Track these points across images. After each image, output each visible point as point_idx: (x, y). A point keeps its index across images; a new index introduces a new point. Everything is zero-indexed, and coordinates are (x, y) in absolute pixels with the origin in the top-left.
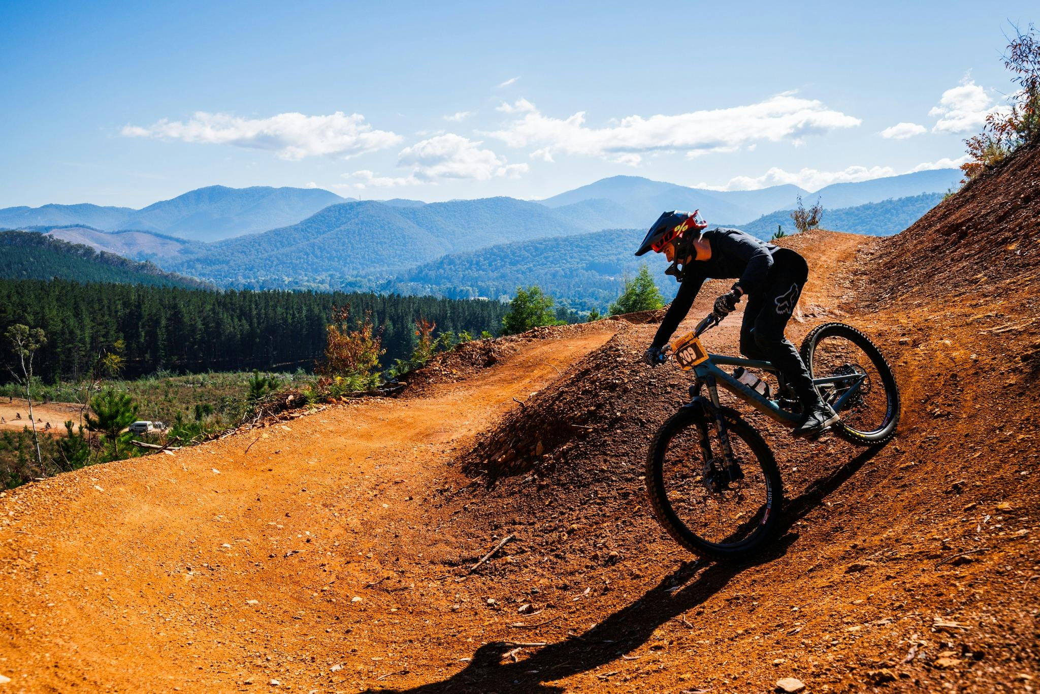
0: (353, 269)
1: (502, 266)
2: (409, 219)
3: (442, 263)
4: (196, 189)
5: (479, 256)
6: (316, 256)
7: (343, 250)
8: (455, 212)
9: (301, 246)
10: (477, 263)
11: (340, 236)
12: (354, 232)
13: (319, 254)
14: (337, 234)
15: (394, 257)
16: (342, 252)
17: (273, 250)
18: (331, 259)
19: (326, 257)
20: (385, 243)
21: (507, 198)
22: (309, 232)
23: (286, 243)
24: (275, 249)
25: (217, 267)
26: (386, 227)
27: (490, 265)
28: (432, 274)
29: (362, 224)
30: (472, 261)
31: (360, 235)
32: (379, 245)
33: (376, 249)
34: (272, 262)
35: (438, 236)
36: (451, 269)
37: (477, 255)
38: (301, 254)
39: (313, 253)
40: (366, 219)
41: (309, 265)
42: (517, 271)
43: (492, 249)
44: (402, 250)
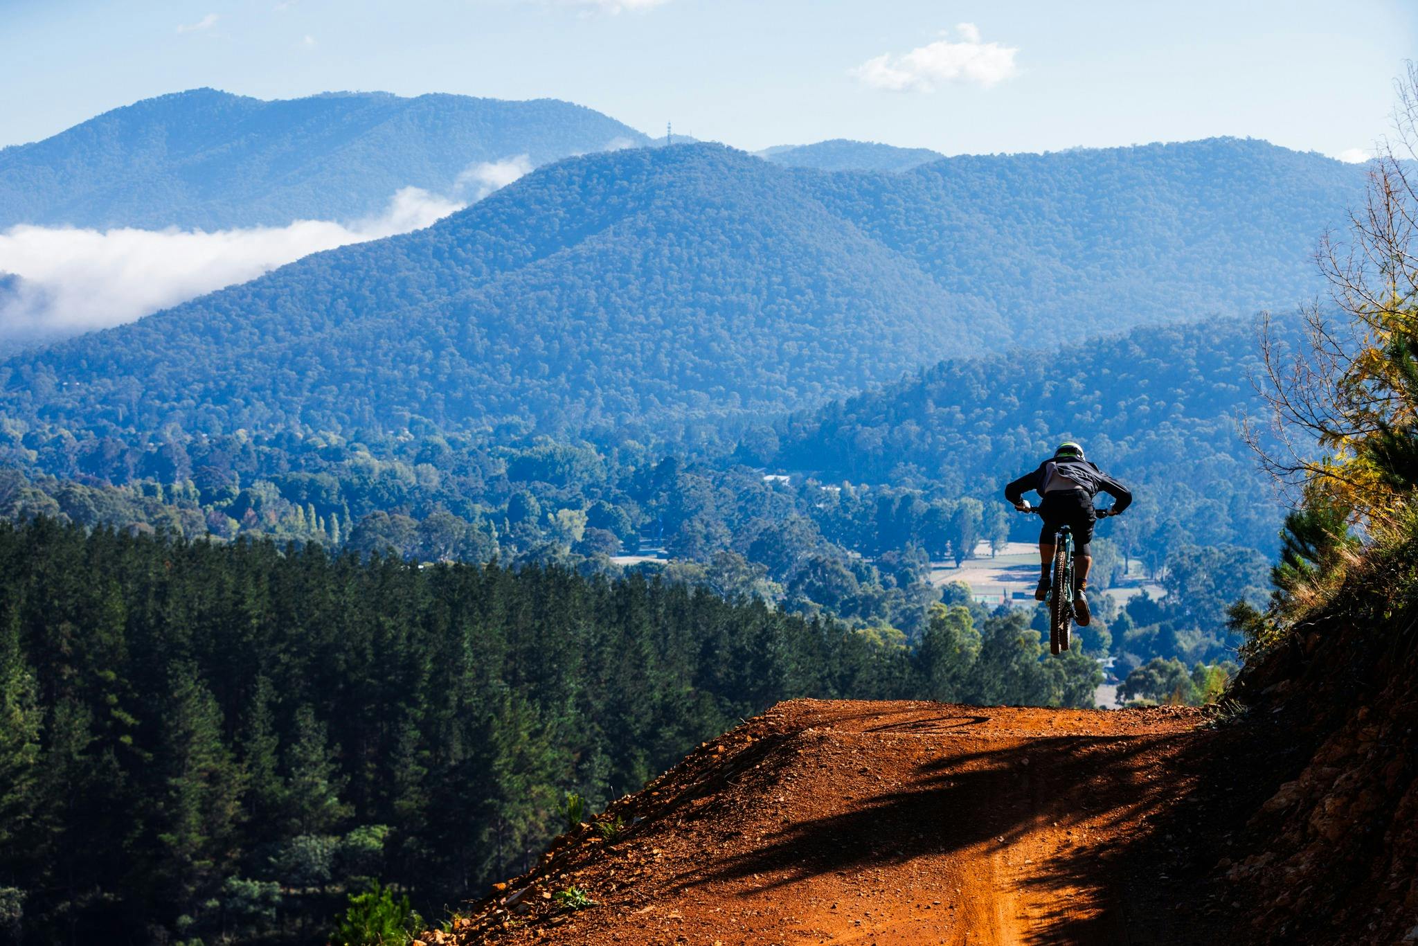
0: (604, 411)
1: (1155, 419)
2: (856, 218)
3: (918, 394)
4: (129, 103)
5: (1070, 371)
6: (469, 354)
7: (575, 332)
8: (1039, 193)
9: (417, 314)
10: (1059, 399)
11: (569, 279)
12: (626, 267)
13: (481, 345)
14: (558, 272)
15: (770, 367)
16: (568, 339)
17: (319, 328)
18: (525, 364)
19: (509, 359)
20: (743, 309)
21: (1250, 143)
22: (462, 263)
23: (372, 300)
24: (329, 324)
25: (106, 385)
26: (753, 248)
27: (1110, 409)
28: (873, 437)
29: (661, 232)
30: (1038, 388)
31: (647, 273)
32: (719, 319)
33: (704, 333)
34: (302, 373)
35: (962, 289)
36: (948, 421)
37: (1063, 366)
38: (415, 346)
39: (461, 338)
40: (676, 216)
41: (439, 387)
42: (1215, 439)
43: (1123, 345)
44: (808, 337)
